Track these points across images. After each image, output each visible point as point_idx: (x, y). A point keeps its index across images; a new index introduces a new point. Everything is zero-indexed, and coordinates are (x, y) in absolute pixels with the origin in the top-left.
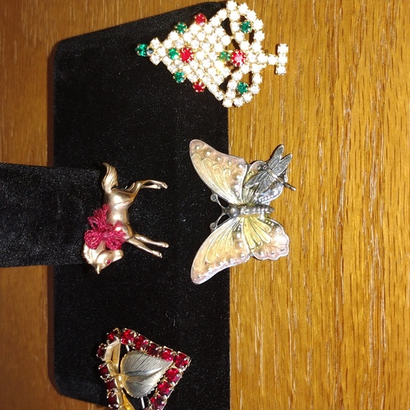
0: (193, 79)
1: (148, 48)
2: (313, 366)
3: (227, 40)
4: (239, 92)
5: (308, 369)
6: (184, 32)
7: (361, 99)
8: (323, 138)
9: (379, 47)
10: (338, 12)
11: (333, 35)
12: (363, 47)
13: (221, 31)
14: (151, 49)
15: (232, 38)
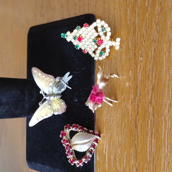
0: (83, 48)
1: (66, 35)
2: (126, 160)
3: (96, 34)
4: (101, 55)
5: (124, 161)
6: (79, 30)
7: (146, 54)
8: (131, 69)
9: (153, 34)
10: (138, 19)
11: (136, 28)
12: (147, 33)
13: (94, 31)
14: (67, 36)
15: (98, 34)
